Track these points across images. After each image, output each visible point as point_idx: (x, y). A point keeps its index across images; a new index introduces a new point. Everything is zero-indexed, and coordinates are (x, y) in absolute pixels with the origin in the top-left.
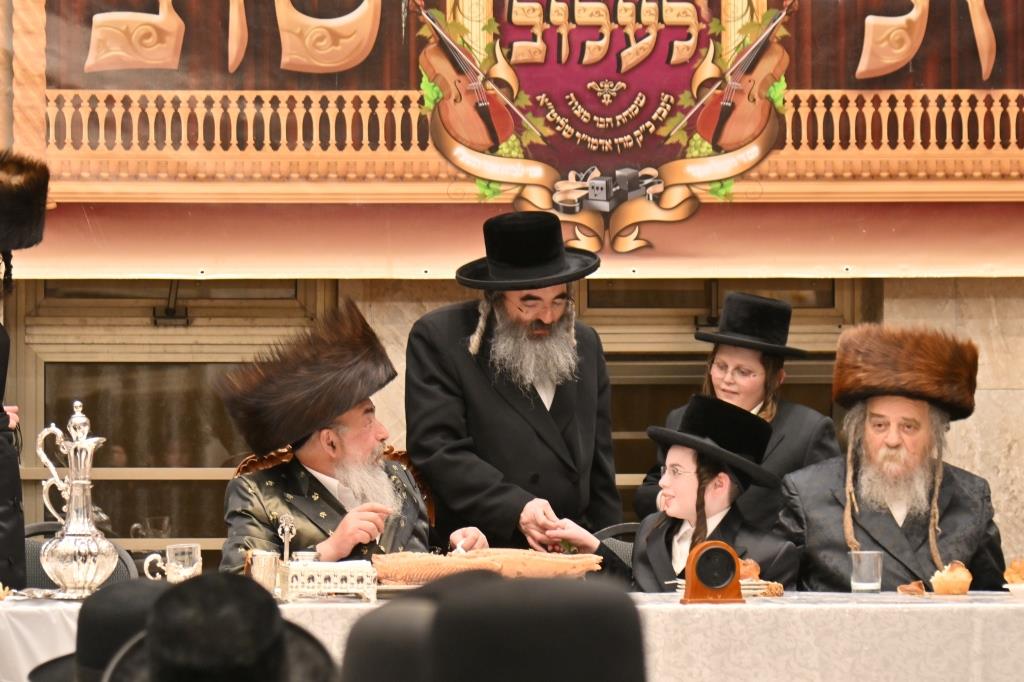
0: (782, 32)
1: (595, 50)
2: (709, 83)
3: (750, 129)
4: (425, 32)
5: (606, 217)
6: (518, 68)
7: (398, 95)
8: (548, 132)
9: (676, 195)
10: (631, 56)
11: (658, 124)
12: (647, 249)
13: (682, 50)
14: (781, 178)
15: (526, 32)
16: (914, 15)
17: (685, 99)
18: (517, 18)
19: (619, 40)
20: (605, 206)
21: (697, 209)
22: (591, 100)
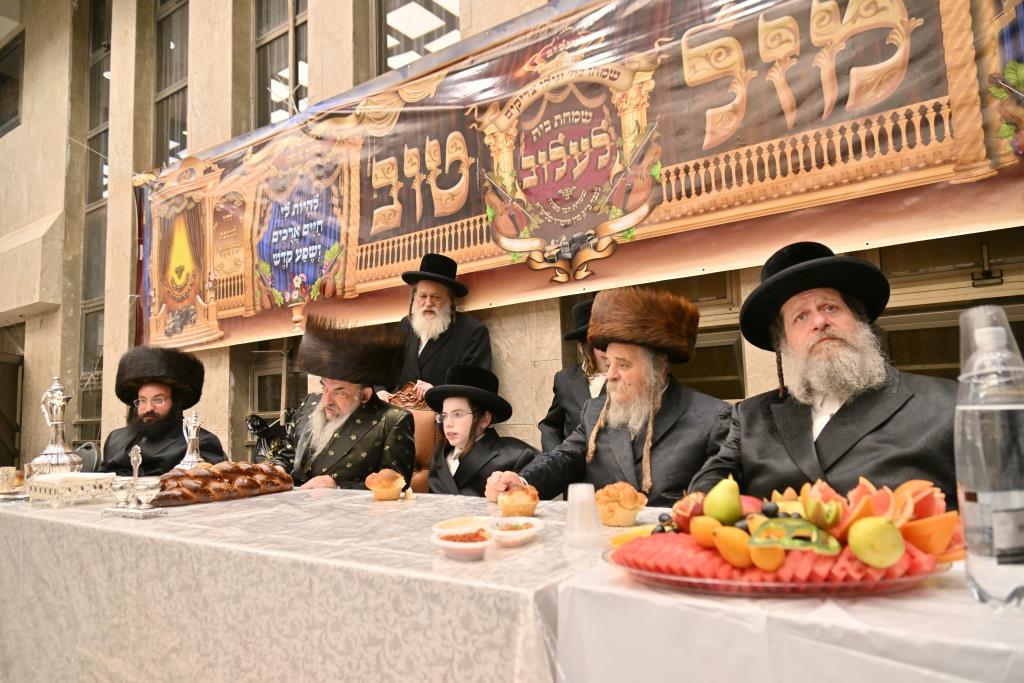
0: (657, 134)
1: (560, 171)
2: (618, 175)
3: (642, 196)
4: (487, 184)
5: (570, 262)
6: (526, 191)
7: (478, 218)
8: (541, 221)
9: (604, 243)
10: (577, 171)
11: (594, 205)
12: (592, 276)
13: (603, 160)
14: (662, 221)
15: (528, 171)
16: (737, 101)
17: (606, 188)
18: (525, 165)
19: (572, 163)
20: (569, 256)
21: (617, 248)
22: (559, 200)
